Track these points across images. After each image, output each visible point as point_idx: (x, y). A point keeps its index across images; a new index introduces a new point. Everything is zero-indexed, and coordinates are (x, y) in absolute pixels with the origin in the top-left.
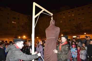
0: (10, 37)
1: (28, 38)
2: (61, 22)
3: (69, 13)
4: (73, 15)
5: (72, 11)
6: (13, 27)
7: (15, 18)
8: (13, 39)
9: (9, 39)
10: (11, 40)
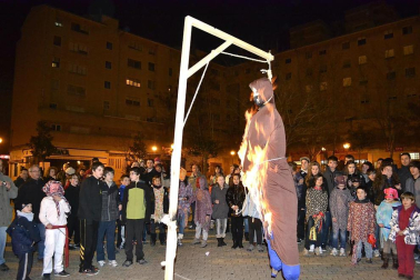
0: (115, 147)
1: (189, 153)
2: (347, 81)
3: (386, 37)
4: (408, 49)
5: (405, 31)
6: (129, 102)
7: (137, 65)
8: (126, 155)
9: (111, 155)
10: (117, 158)
